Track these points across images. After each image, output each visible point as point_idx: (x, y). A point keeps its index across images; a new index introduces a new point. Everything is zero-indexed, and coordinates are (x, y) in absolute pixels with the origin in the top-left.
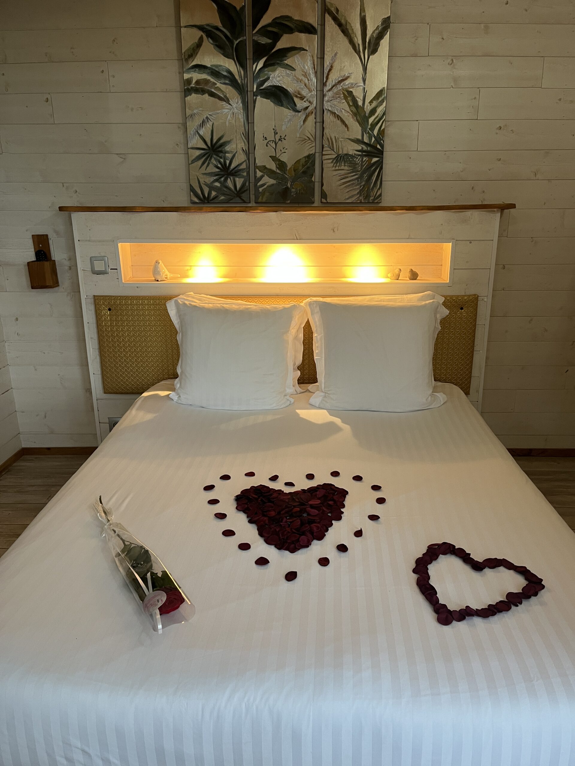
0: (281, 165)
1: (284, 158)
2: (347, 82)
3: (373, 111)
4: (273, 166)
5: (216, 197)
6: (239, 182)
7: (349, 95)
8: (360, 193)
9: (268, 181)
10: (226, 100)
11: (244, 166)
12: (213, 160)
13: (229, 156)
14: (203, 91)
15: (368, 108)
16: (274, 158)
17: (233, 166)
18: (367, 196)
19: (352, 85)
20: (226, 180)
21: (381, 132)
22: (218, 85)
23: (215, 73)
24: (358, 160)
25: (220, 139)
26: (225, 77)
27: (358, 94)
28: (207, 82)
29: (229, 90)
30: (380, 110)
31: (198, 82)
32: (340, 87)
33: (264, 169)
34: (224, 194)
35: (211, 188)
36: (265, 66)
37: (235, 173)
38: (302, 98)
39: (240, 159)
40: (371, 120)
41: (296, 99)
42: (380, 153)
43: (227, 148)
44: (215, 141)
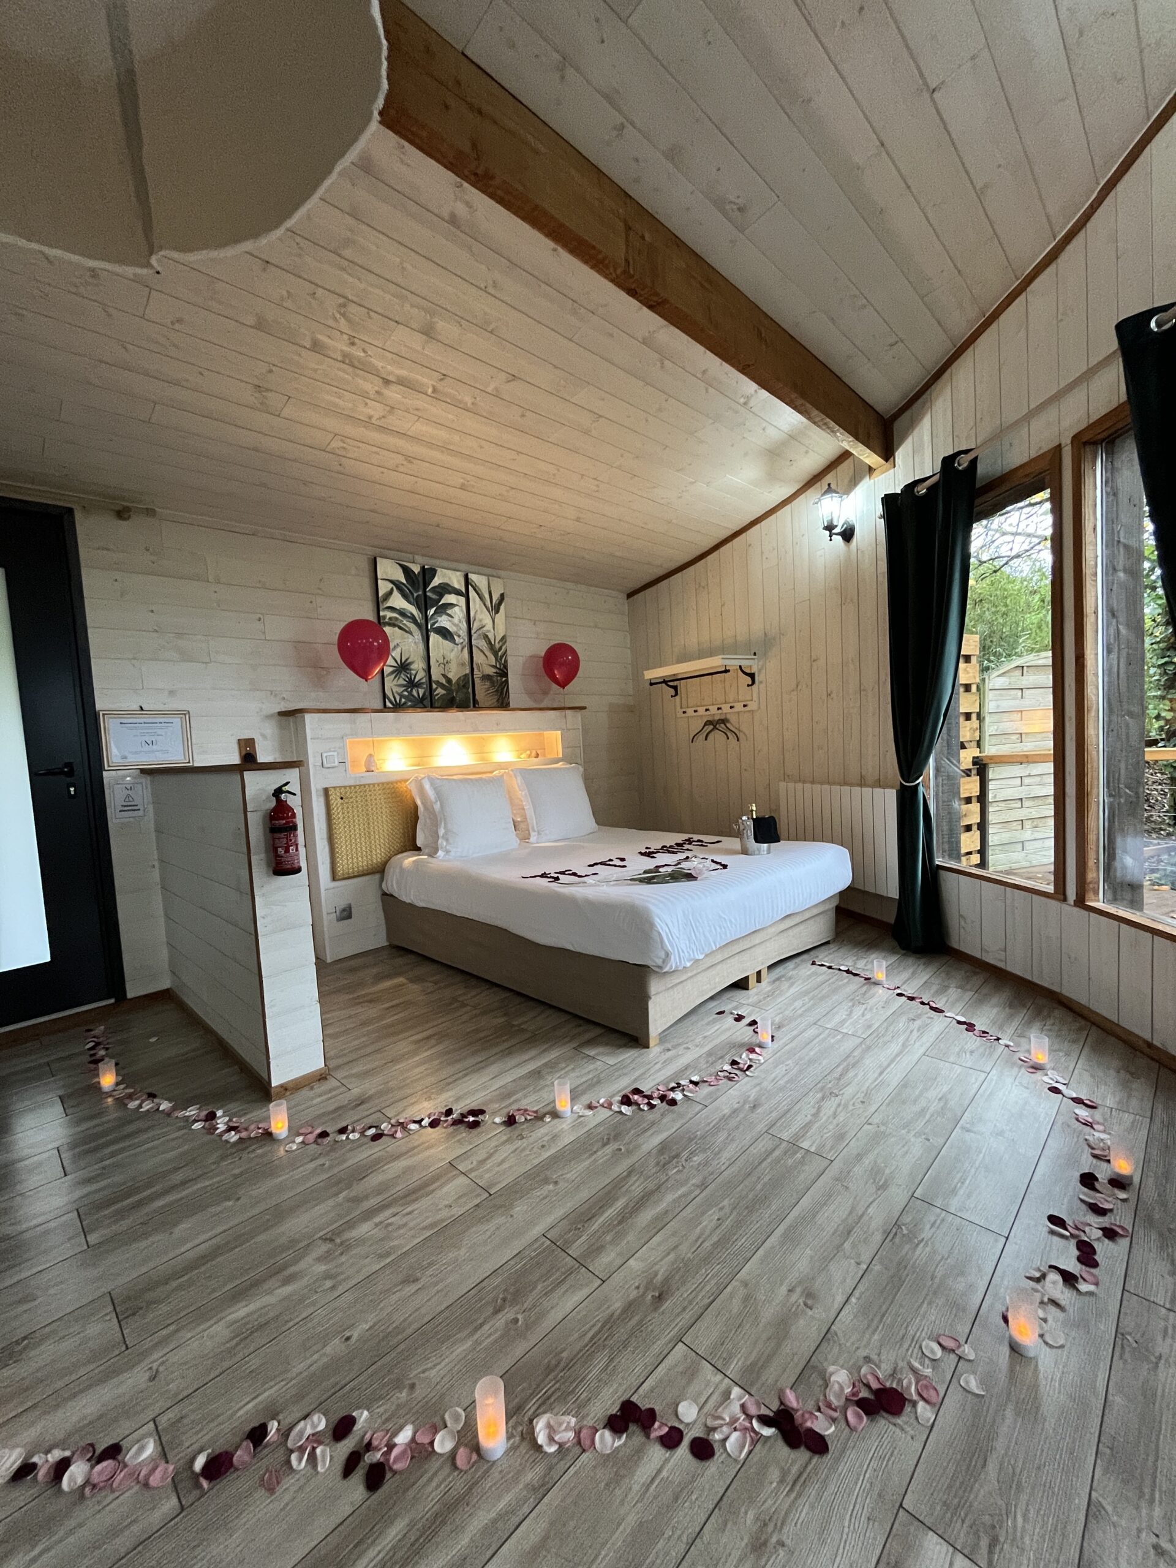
0: (449, 681)
1: (450, 675)
2: (484, 629)
3: (500, 649)
4: (444, 681)
5: (405, 703)
6: (421, 691)
7: (486, 637)
8: (498, 701)
9: (440, 691)
10: (411, 633)
11: (424, 680)
12: (402, 676)
13: (413, 672)
14: (394, 625)
15: (497, 646)
16: (444, 675)
17: (416, 680)
18: (502, 703)
19: (489, 631)
20: (412, 690)
21: (506, 661)
22: (405, 622)
23: (402, 613)
24: (495, 679)
25: (407, 660)
26: (409, 617)
27: (491, 636)
28: (397, 619)
29: (412, 627)
30: (503, 648)
31: (390, 618)
32: (480, 632)
33: (438, 683)
34: (411, 701)
35: (401, 696)
36: (435, 612)
37: (418, 685)
38: (459, 636)
39: (421, 676)
40: (500, 654)
41: (455, 637)
42: (506, 675)
43: (412, 667)
44: (403, 660)
